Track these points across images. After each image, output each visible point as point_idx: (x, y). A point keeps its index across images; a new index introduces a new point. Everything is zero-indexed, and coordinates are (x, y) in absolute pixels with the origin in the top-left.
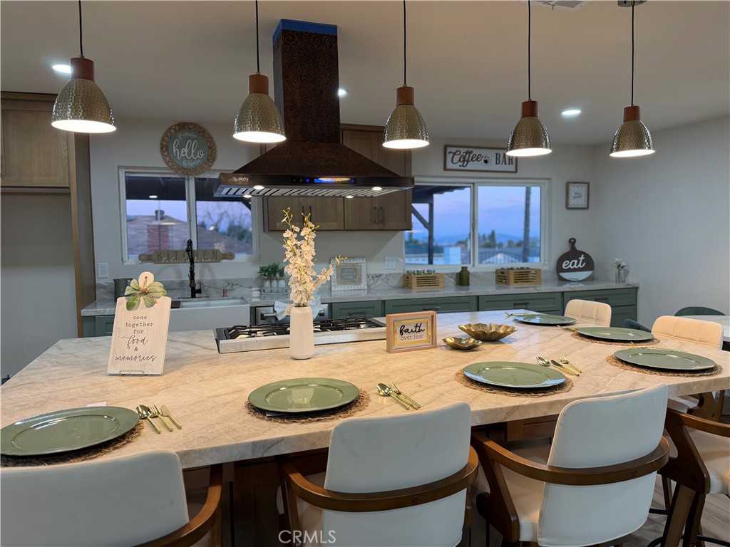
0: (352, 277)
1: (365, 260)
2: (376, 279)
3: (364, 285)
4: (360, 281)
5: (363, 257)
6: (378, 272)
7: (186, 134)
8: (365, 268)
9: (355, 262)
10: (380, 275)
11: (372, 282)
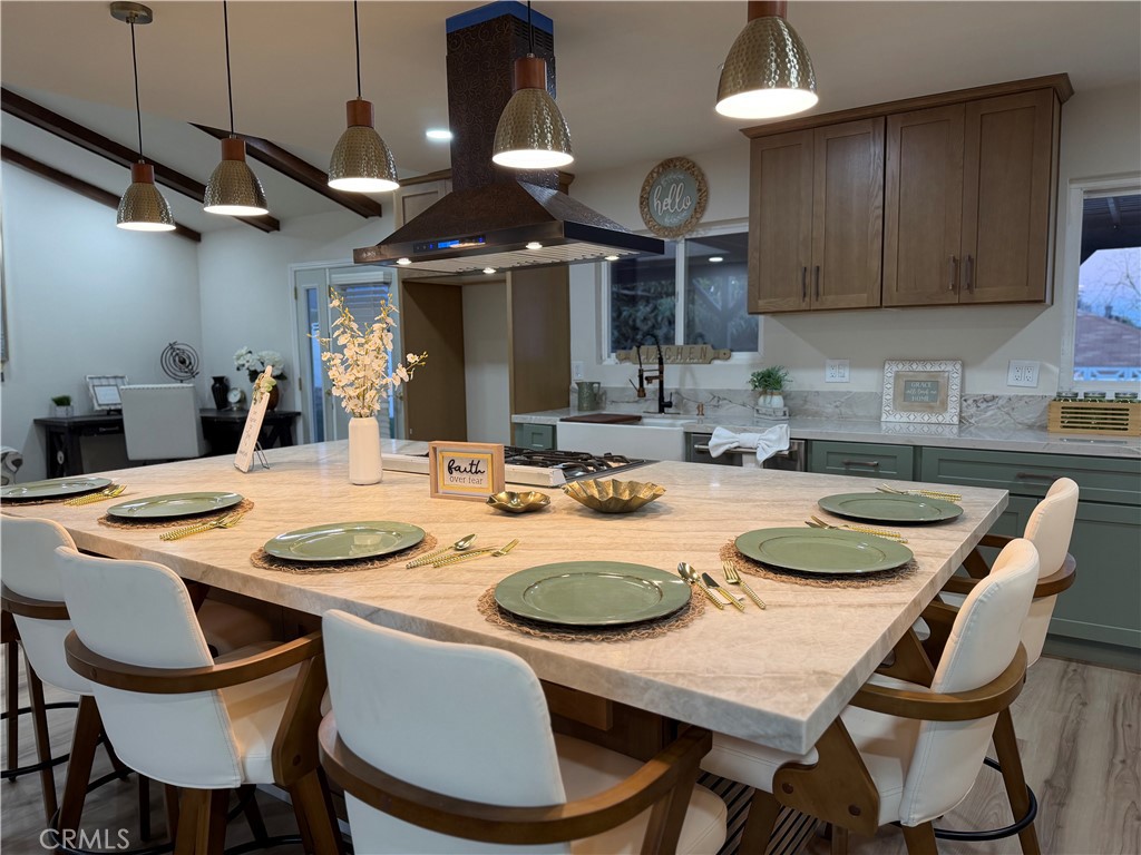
0: (926, 398)
1: (958, 366)
2: (984, 405)
3: (951, 416)
4: (944, 407)
5: (954, 360)
6: (989, 393)
7: (672, 176)
8: (958, 381)
9: (937, 369)
10: (994, 398)
11: (973, 410)
